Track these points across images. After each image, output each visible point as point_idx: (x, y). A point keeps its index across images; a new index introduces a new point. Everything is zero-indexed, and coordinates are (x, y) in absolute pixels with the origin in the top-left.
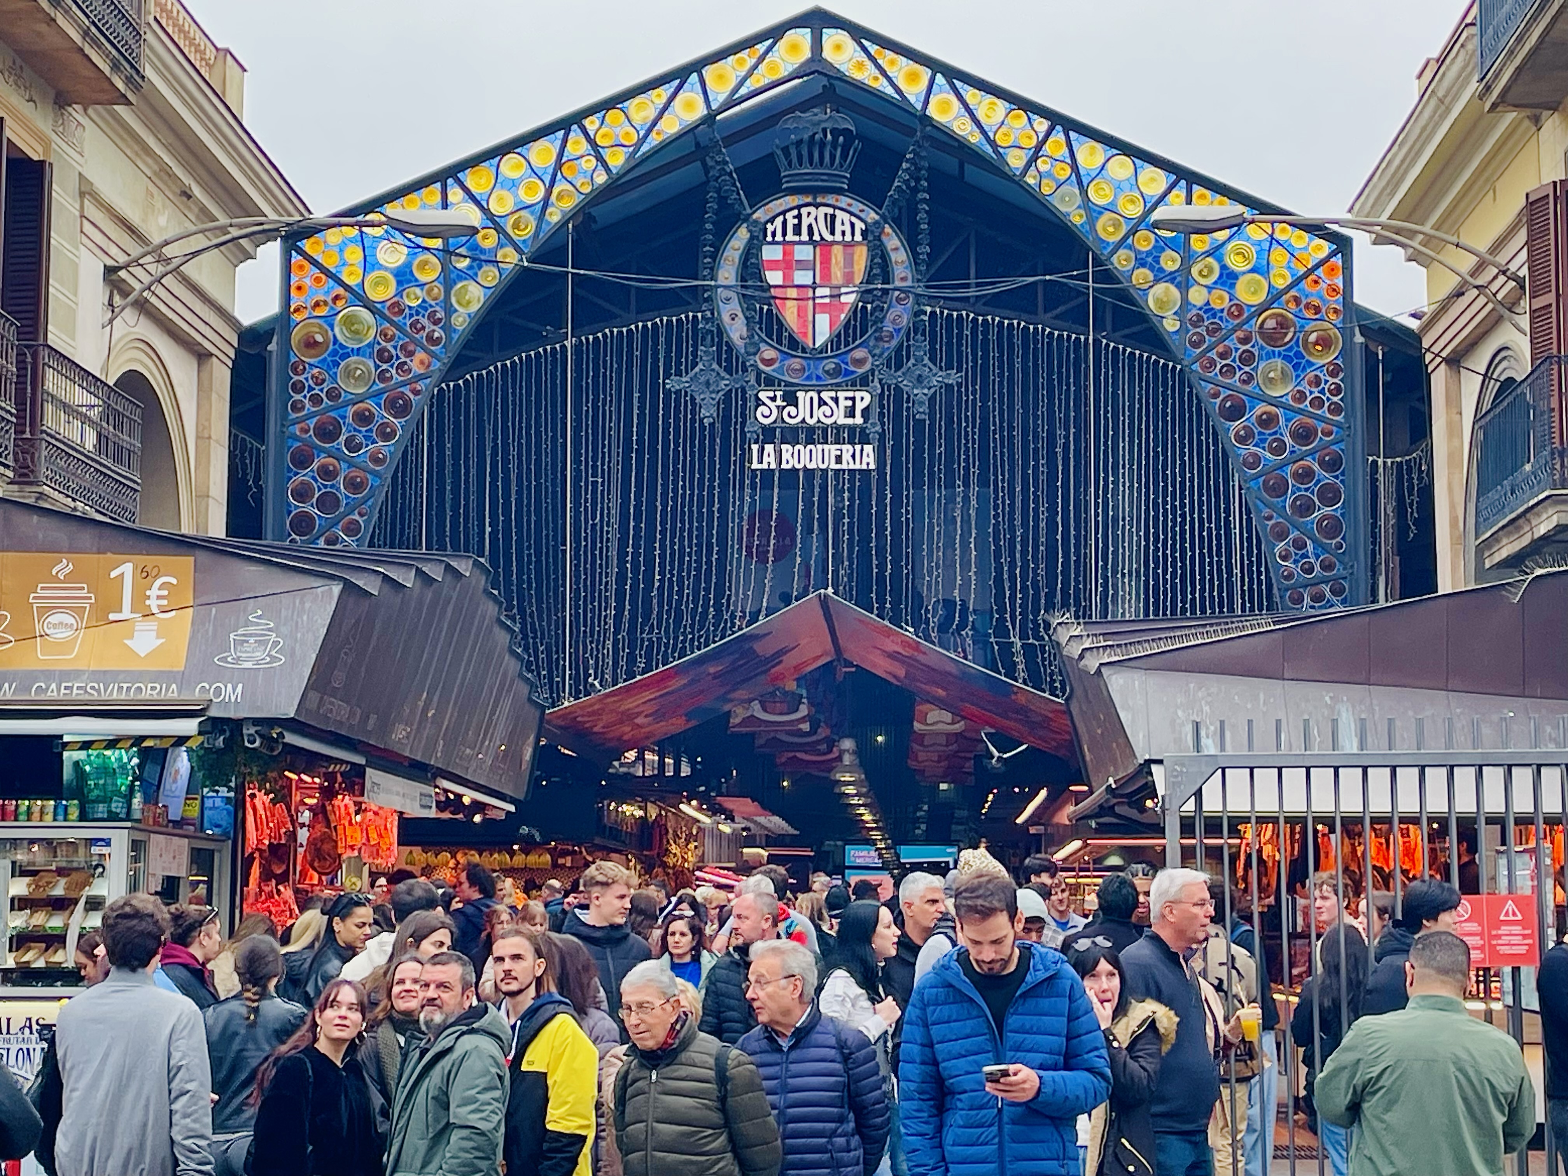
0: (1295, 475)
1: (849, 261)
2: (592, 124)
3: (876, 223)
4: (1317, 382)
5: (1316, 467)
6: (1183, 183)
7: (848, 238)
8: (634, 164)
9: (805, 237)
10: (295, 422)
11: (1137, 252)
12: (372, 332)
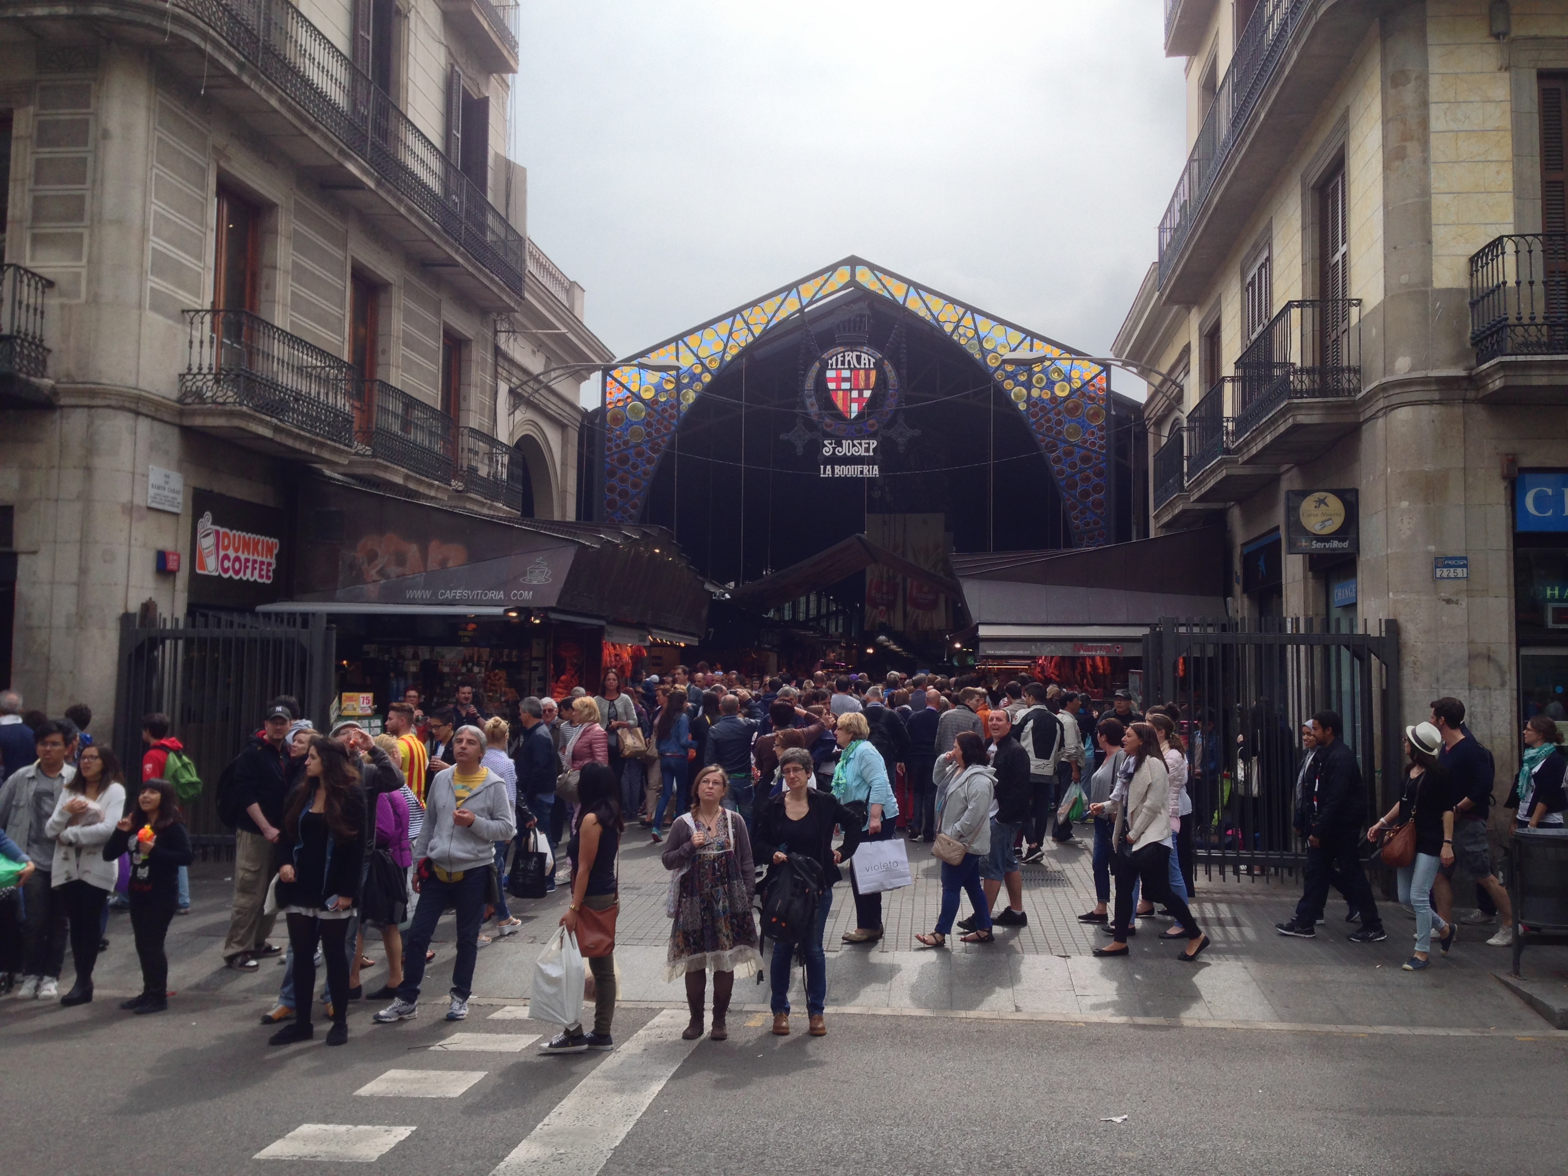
0: (1082, 480)
1: (867, 378)
2: (746, 313)
3: (880, 359)
4: (1093, 433)
5: (1092, 476)
6: (1029, 338)
7: (867, 366)
8: (765, 332)
9: (846, 366)
10: (608, 456)
11: (1006, 372)
12: (643, 414)
